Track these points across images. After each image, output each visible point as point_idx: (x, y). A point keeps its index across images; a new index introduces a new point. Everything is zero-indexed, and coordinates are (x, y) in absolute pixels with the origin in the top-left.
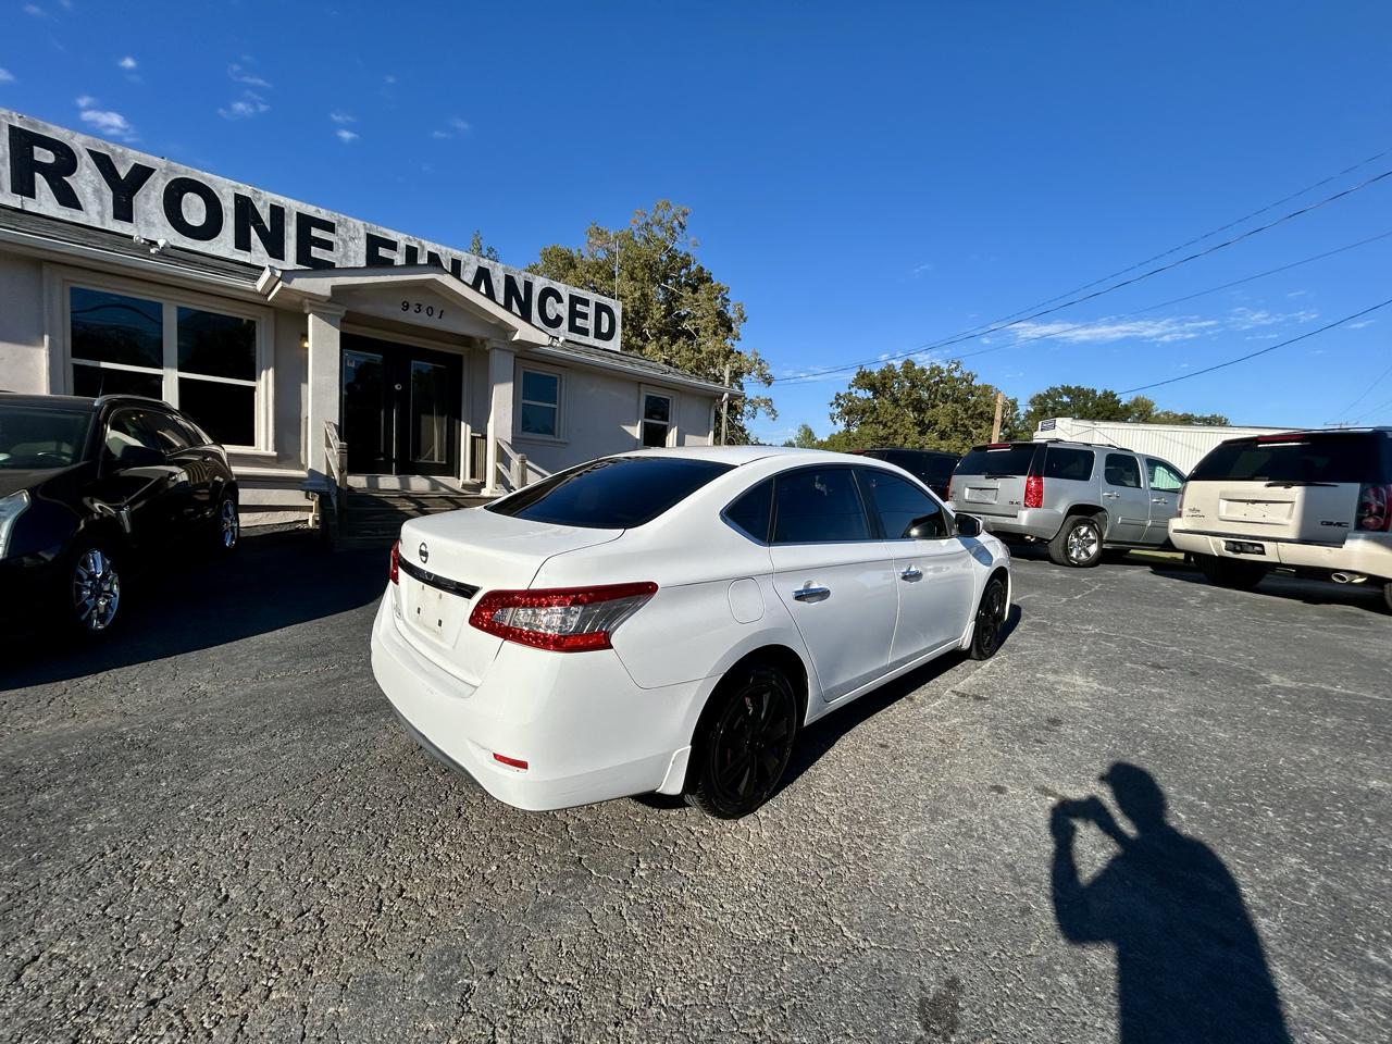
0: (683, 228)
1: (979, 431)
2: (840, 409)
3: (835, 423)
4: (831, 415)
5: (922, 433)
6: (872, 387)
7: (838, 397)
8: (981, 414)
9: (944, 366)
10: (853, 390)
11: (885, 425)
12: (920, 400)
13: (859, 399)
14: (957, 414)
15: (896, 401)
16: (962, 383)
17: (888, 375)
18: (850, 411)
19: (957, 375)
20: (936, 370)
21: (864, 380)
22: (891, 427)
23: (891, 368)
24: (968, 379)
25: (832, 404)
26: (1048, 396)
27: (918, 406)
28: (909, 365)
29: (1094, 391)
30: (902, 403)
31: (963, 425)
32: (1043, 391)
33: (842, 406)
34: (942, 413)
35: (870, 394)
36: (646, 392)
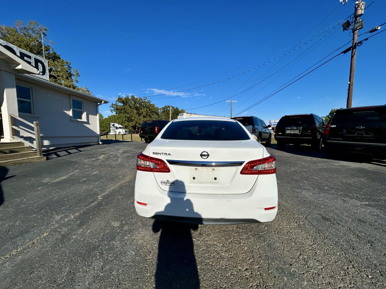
0: (45, 35)
1: (153, 116)
2: (113, 108)
3: (112, 112)
4: (111, 110)
5: (139, 116)
6: (123, 102)
7: (113, 105)
8: (153, 111)
9: (143, 98)
10: (117, 103)
11: (128, 114)
12: (137, 107)
13: (119, 106)
14: (147, 111)
15: (130, 107)
16: (147, 103)
17: (127, 99)
18: (117, 109)
19: (146, 101)
20: (141, 99)
21: (120, 100)
22: (130, 114)
23: (128, 97)
24: (149, 102)
25: (111, 107)
26: (165, 108)
27: (137, 109)
28: (133, 97)
29: (174, 107)
30: (132, 107)
31: (149, 114)
32: (164, 107)
33: (114, 107)
34: (144, 111)
35: (122, 104)
36: (72, 98)
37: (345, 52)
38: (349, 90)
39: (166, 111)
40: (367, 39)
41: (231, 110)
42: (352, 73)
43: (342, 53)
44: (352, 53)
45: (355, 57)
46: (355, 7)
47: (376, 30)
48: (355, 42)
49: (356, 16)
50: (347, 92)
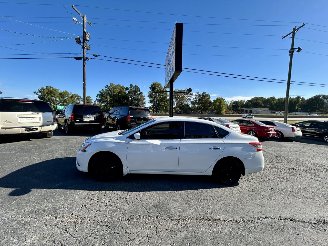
37: (77, 59)
40: (91, 59)
43: (75, 58)
44: (84, 62)
48: (85, 56)
49: (85, 39)
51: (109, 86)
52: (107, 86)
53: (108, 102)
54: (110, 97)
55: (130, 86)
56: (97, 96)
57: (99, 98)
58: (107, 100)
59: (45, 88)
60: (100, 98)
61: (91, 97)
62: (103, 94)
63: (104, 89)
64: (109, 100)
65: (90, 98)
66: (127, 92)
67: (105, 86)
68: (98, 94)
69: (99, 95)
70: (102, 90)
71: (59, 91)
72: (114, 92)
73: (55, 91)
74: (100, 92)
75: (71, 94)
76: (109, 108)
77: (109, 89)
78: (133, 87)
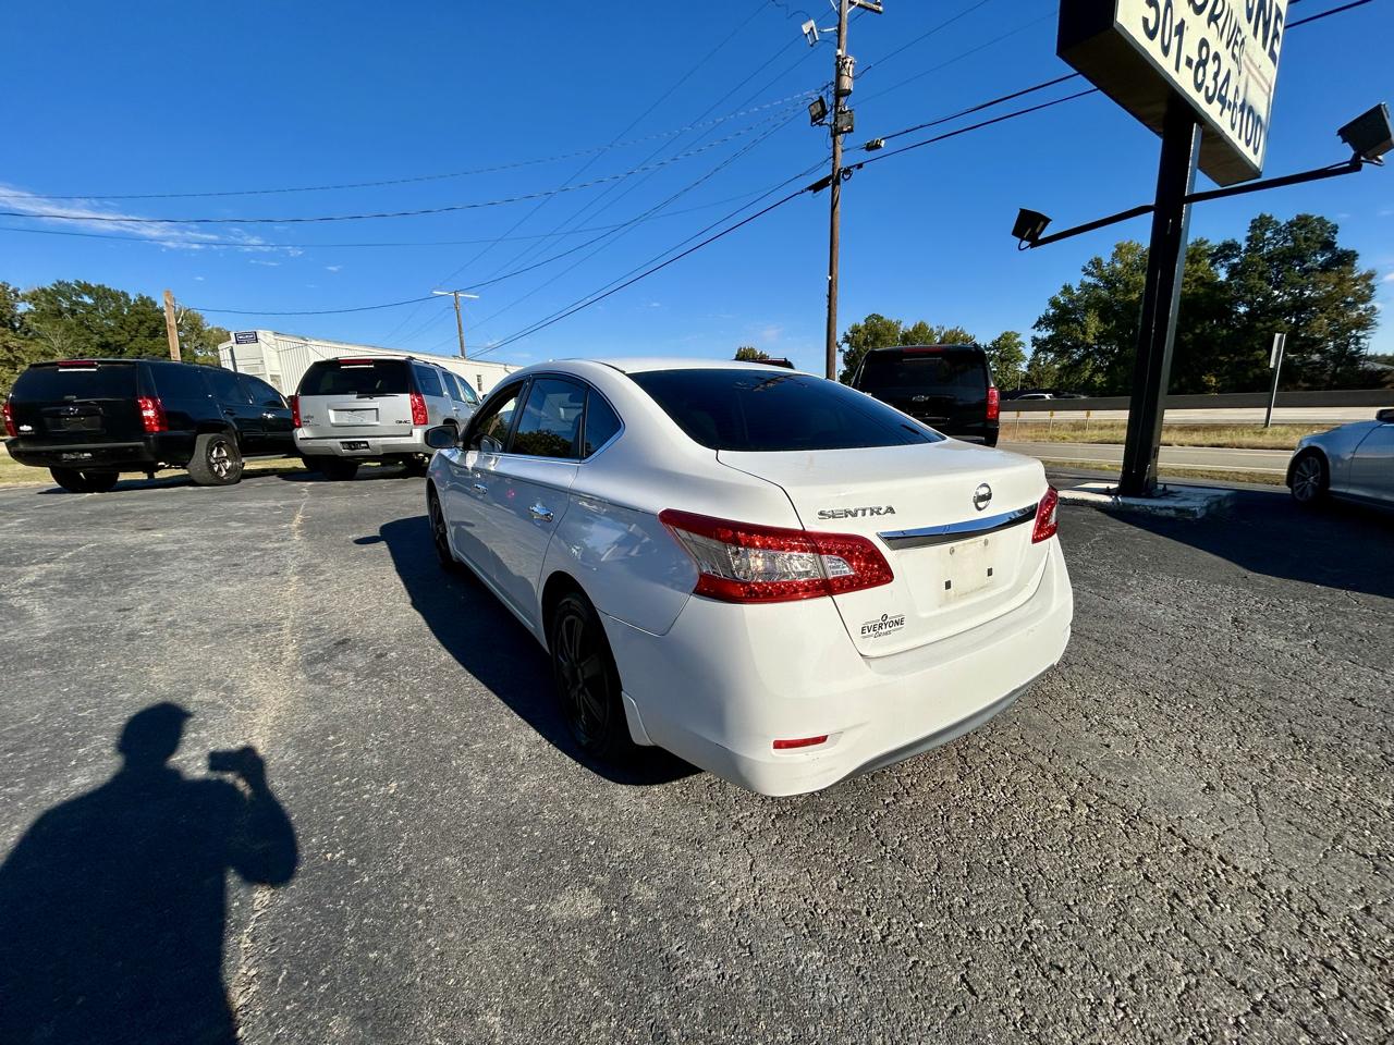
37: (817, 187)
38: (830, 297)
39: (73, 313)
40: (860, 166)
41: (460, 332)
42: (834, 252)
43: (810, 188)
44: (833, 195)
45: (838, 206)
46: (837, 64)
47: (877, 147)
48: (839, 165)
49: (840, 93)
50: (827, 304)
51: (1106, 259)
52: (1097, 263)
53: (1089, 346)
54: (1103, 318)
55: (1253, 228)
56: (1039, 323)
57: (1045, 334)
58: (1081, 337)
59: (862, 323)
60: (1051, 333)
61: (1017, 336)
62: (1070, 312)
63: (1075, 286)
64: (1096, 337)
65: (1018, 340)
66: (1223, 275)
67: (1084, 270)
68: (1042, 314)
69: (1046, 317)
70: (1067, 289)
71: (902, 327)
72: (1128, 291)
73: (888, 329)
74: (1054, 303)
75: (939, 333)
76: (1091, 376)
77: (1101, 278)
78: (1277, 232)
